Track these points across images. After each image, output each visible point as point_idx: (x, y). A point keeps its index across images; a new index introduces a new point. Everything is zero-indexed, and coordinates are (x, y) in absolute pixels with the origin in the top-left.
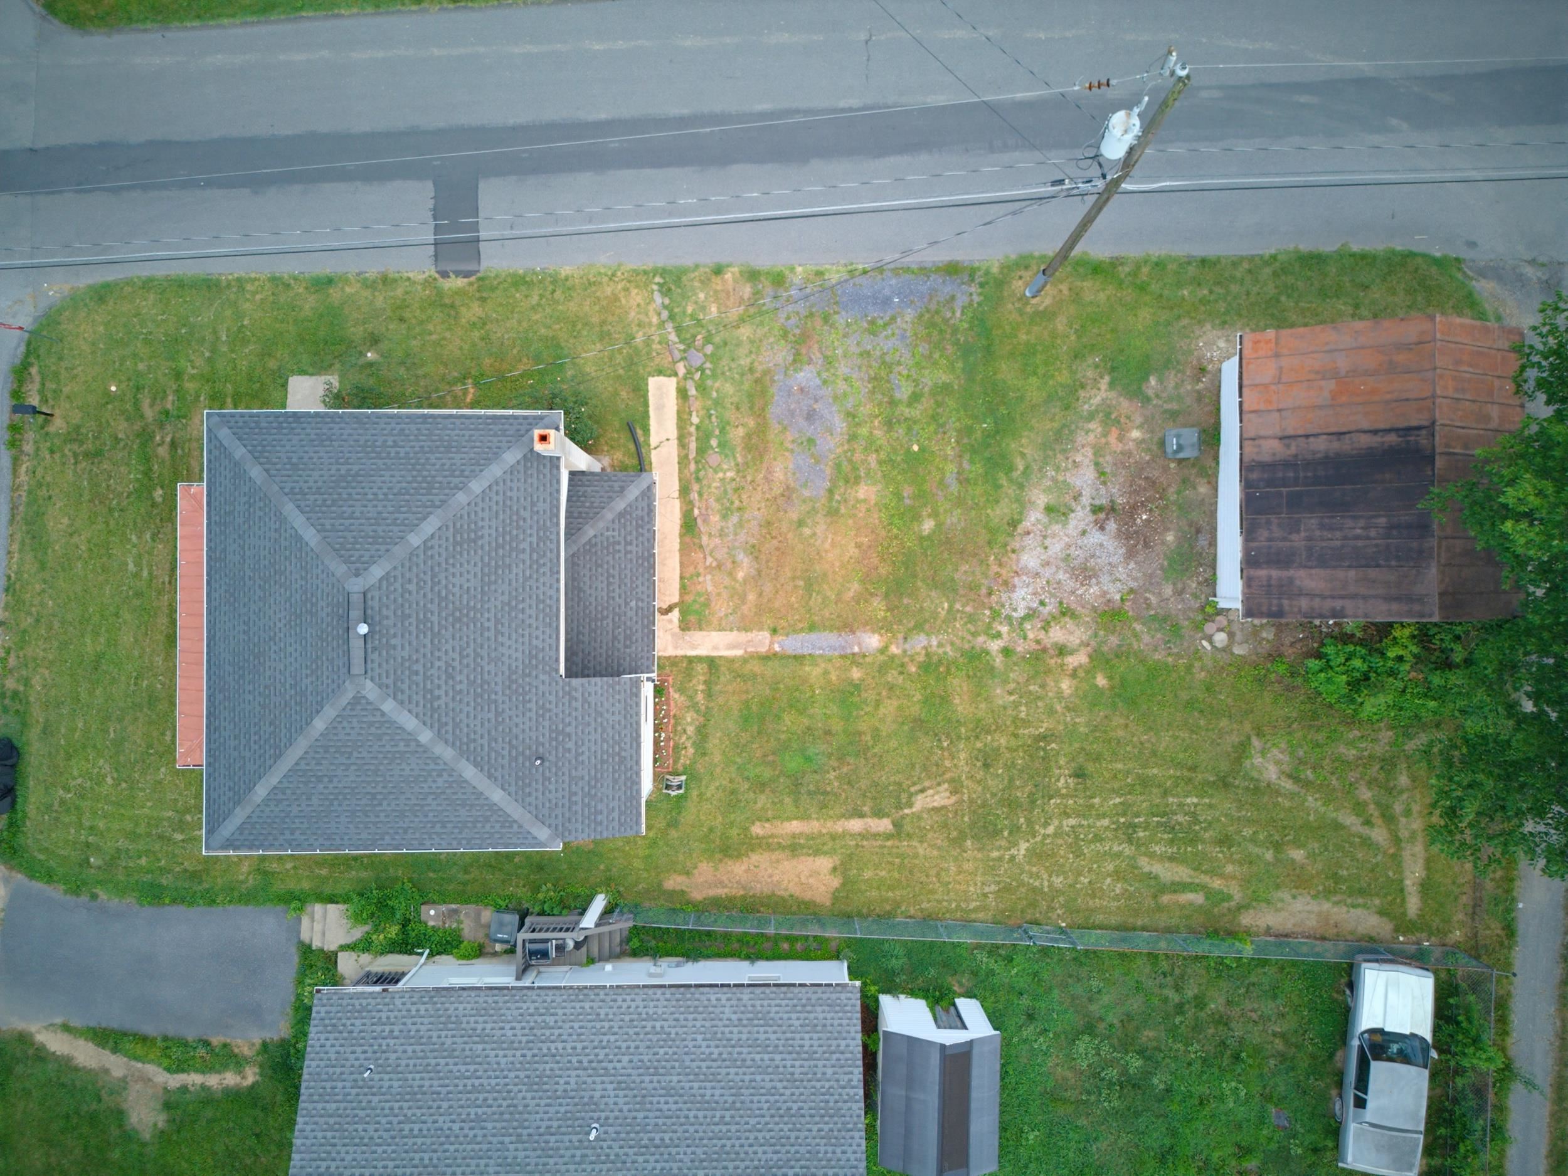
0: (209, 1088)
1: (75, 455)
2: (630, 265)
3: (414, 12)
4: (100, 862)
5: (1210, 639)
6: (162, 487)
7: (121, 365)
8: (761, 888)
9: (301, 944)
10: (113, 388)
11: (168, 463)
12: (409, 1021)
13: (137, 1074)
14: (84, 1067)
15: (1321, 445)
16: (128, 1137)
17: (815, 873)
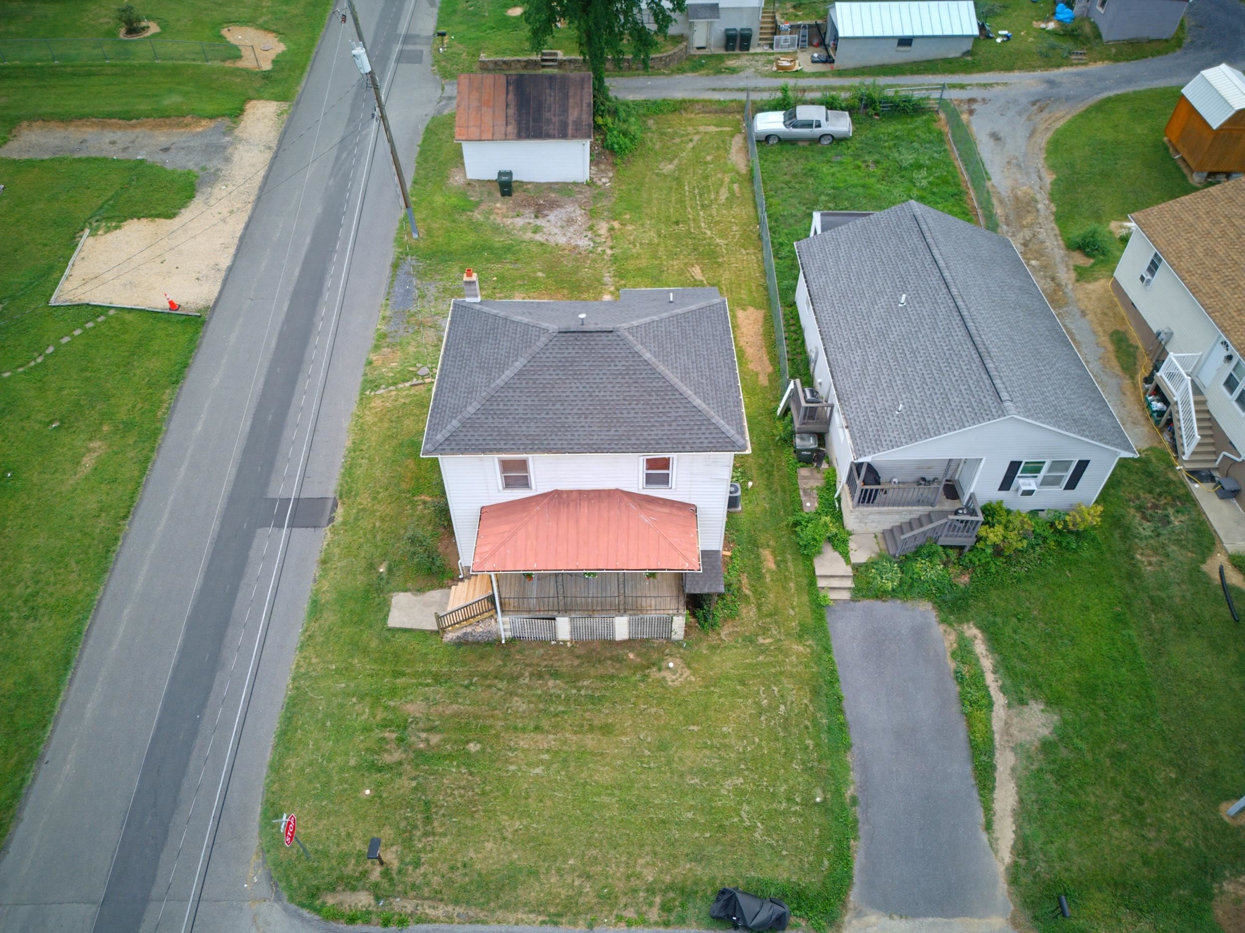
0: (994, 666)
1: (426, 834)
2: (354, 408)
3: (123, 543)
4: (818, 791)
5: (604, 184)
6: (468, 742)
7: (346, 782)
8: (759, 341)
9: (854, 599)
10: (368, 792)
11: (446, 736)
12: (863, 405)
13: (1006, 738)
14: (1017, 793)
15: (511, 111)
16: (1063, 736)
17: (747, 317)
